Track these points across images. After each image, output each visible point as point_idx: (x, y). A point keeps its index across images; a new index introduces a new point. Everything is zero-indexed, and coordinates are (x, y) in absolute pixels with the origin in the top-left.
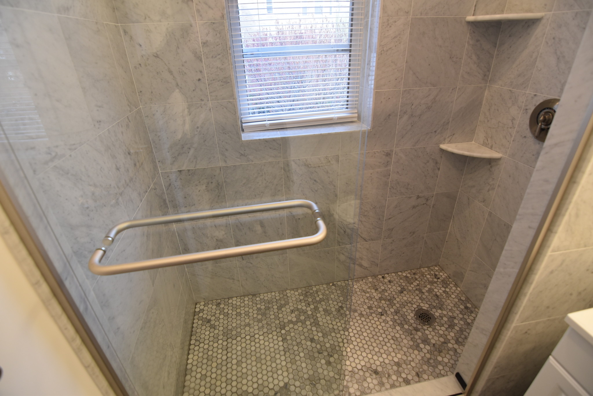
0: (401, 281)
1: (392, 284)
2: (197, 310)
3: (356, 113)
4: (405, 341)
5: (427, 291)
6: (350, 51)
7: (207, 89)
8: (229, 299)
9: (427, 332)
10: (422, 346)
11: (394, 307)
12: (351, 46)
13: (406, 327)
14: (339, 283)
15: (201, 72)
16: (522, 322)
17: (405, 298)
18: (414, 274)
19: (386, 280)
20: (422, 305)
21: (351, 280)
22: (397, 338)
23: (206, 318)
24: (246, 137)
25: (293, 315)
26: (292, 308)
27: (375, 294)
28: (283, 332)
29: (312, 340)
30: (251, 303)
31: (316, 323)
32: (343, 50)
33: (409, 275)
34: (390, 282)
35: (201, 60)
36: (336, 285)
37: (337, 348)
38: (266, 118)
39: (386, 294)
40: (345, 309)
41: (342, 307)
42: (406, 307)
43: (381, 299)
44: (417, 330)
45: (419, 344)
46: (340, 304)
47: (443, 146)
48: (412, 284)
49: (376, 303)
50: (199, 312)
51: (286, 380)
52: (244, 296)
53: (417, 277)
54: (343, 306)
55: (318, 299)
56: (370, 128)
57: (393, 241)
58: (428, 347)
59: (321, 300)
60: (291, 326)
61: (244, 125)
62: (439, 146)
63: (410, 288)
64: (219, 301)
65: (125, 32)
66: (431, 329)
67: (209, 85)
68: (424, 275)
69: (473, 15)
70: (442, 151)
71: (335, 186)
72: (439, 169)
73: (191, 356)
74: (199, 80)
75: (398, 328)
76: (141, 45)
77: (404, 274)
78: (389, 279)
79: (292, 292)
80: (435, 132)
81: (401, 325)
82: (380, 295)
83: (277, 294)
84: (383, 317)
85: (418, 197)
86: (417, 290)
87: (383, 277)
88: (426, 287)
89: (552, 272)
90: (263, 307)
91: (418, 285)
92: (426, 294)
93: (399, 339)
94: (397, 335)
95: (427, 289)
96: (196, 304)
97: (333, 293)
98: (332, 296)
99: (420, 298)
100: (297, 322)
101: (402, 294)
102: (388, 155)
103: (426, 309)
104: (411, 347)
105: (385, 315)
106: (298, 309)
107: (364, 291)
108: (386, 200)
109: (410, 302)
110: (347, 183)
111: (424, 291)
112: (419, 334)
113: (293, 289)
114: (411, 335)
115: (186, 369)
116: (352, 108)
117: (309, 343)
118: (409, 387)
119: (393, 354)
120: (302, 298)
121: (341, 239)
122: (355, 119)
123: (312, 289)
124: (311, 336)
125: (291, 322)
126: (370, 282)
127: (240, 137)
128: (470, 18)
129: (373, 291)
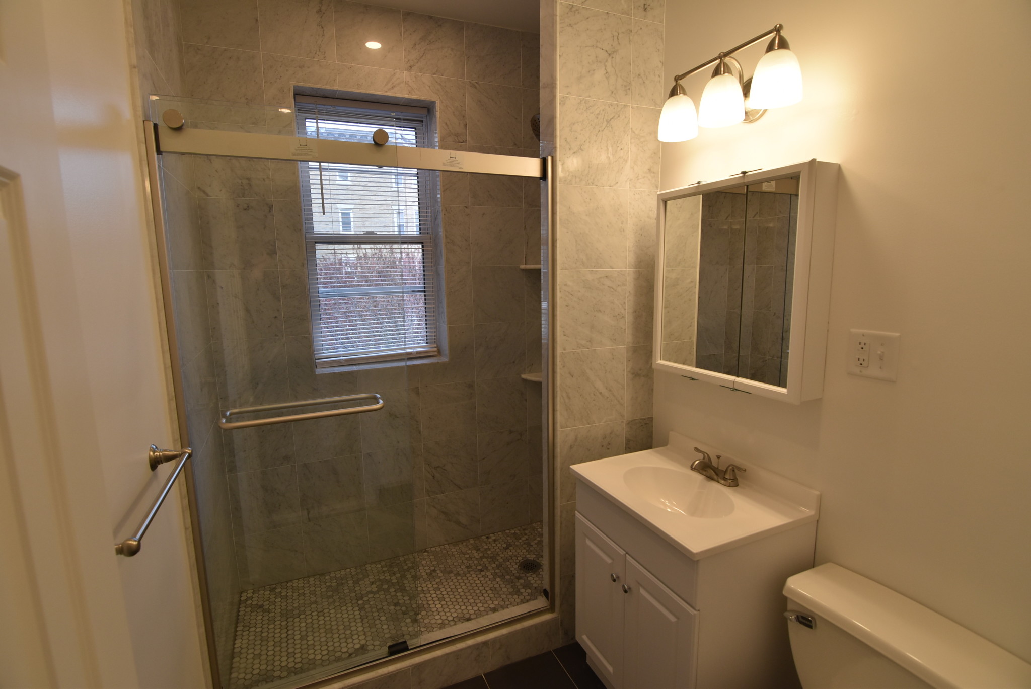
0: (508, 538)
1: (497, 542)
2: (243, 598)
3: (435, 347)
4: (505, 590)
5: (536, 544)
6: (425, 292)
7: (282, 325)
8: (287, 582)
9: (530, 578)
10: (522, 591)
11: (497, 563)
12: (425, 288)
13: (508, 577)
14: (433, 549)
15: (278, 310)
16: (568, 501)
17: (511, 553)
18: (524, 530)
19: (490, 540)
20: (528, 556)
21: (448, 544)
22: (496, 588)
23: (257, 604)
24: (319, 371)
25: (374, 586)
26: (372, 580)
27: (476, 554)
28: (360, 602)
29: (396, 605)
30: (318, 583)
31: (402, 589)
32: (419, 292)
33: (517, 532)
34: (495, 540)
35: (279, 301)
36: (430, 551)
37: (426, 606)
38: (340, 354)
39: (489, 552)
40: (438, 572)
41: (435, 571)
42: (511, 561)
43: (481, 558)
44: (518, 578)
45: (519, 590)
46: (433, 568)
47: (523, 376)
48: (520, 539)
49: (476, 562)
50: (246, 600)
51: (363, 642)
52: (309, 577)
53: (526, 532)
54: (436, 569)
55: (406, 567)
56: (448, 360)
57: (493, 487)
58: (529, 591)
59: (408, 570)
60: (372, 595)
61: (316, 361)
62: (520, 376)
63: (517, 543)
64: (274, 586)
65: (209, 277)
66: (534, 576)
67: (284, 322)
68: (535, 530)
69: (525, 264)
70: (525, 381)
71: (417, 422)
72: (526, 400)
73: (238, 641)
74: (276, 317)
75: (498, 580)
76: (222, 288)
77: (513, 532)
78: (494, 538)
79: (373, 565)
80: (514, 362)
81: (502, 577)
82: (481, 555)
83: (353, 570)
84: (483, 573)
85: (511, 432)
86: (524, 544)
87: (488, 538)
88: (536, 539)
89: (571, 447)
90: (334, 584)
91: (527, 539)
92: (535, 546)
93: (498, 589)
94: (497, 586)
95: (536, 541)
96: (241, 593)
97: (425, 559)
98: (424, 562)
99: (527, 551)
100: (378, 592)
101: (507, 550)
102: (471, 386)
103: (532, 559)
104: (511, 593)
105: (485, 571)
106: (380, 580)
107: (463, 553)
108: (476, 437)
109: (515, 556)
110: (430, 418)
111: (532, 543)
112: (522, 581)
113: (374, 563)
114: (512, 583)
115: (233, 653)
116: (431, 343)
117: (392, 608)
118: (497, 613)
119: (490, 602)
120: (385, 569)
121: (430, 487)
122: (436, 354)
123: (399, 560)
124: (395, 601)
125: (371, 592)
126: (472, 544)
127: (314, 372)
128: (522, 267)
129: (474, 551)
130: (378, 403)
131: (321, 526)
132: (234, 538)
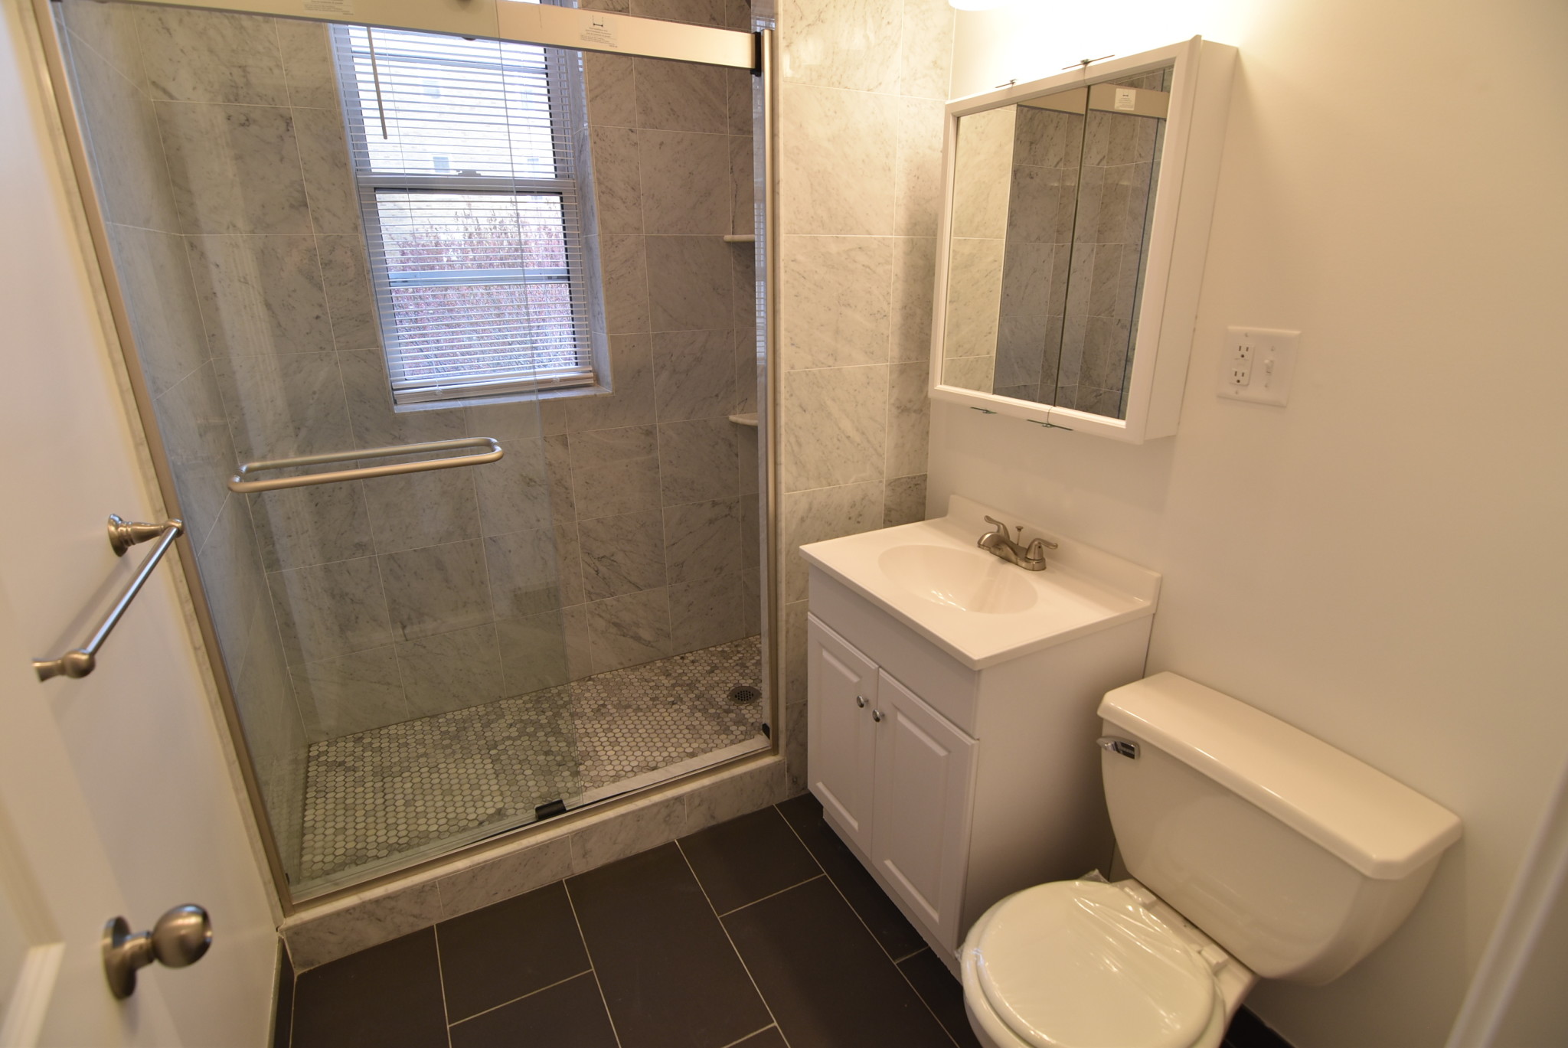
0: (713, 658)
1: (697, 664)
2: (313, 753)
3: (591, 371)
4: (708, 728)
5: (753, 665)
6: (569, 278)
7: (330, 331)
8: (380, 729)
9: (743, 712)
10: (733, 728)
11: (696, 692)
12: (568, 270)
13: (712, 711)
14: (601, 676)
15: (321, 306)
16: (797, 599)
17: (716, 679)
18: (736, 646)
19: (686, 661)
20: (742, 681)
21: (624, 668)
22: (694, 727)
23: (335, 761)
24: (399, 409)
25: (513, 729)
26: (509, 722)
27: (665, 682)
28: (493, 752)
29: (546, 753)
30: (427, 728)
31: (557, 732)
32: (559, 278)
33: (726, 649)
34: (693, 662)
35: (321, 289)
36: (596, 679)
37: (591, 754)
38: (435, 382)
39: (685, 678)
40: (609, 707)
41: (604, 706)
42: (716, 689)
43: (674, 686)
44: (728, 712)
45: (729, 727)
46: (601, 702)
47: (733, 418)
48: (731, 658)
49: (665, 692)
50: (318, 756)
51: (500, 805)
52: (413, 720)
53: (739, 649)
54: (606, 703)
55: (560, 702)
56: (611, 392)
57: (688, 586)
58: (743, 728)
59: (564, 706)
60: (510, 742)
61: (395, 392)
62: (728, 418)
63: (726, 665)
64: (361, 735)
65: (192, 246)
66: (752, 707)
67: (333, 326)
68: (753, 646)
69: (733, 234)
70: (735, 425)
71: (566, 489)
72: (737, 455)
73: (309, 813)
74: (317, 317)
75: (698, 714)
76: (218, 266)
77: (720, 649)
78: (692, 658)
79: (511, 701)
80: (717, 396)
81: (704, 711)
82: (673, 681)
83: (481, 709)
84: (676, 707)
85: (714, 504)
86: (737, 665)
87: (682, 658)
88: (753, 659)
89: (802, 520)
90: (453, 729)
91: (740, 659)
92: (752, 668)
93: (698, 727)
94: (696, 723)
95: (753, 661)
96: (310, 746)
97: (589, 691)
98: (587, 695)
99: (741, 675)
100: (519, 737)
101: (711, 675)
102: (649, 433)
103: (748, 685)
104: (716, 732)
105: (679, 703)
106: (522, 721)
107: (646, 680)
108: (661, 511)
109: (723, 682)
110: (587, 483)
111: (748, 664)
112: (732, 715)
113: (513, 698)
114: (718, 719)
115: (303, 828)
116: (583, 364)
117: (542, 758)
118: (695, 759)
119: (686, 745)
120: (529, 705)
121: (593, 587)
122: (591, 381)
123: (550, 692)
124: (546, 749)
125: (509, 738)
126: (659, 668)
127: (391, 410)
128: (728, 237)
129: (662, 678)
130: (493, 450)
131: (425, 647)
132: (288, 668)
